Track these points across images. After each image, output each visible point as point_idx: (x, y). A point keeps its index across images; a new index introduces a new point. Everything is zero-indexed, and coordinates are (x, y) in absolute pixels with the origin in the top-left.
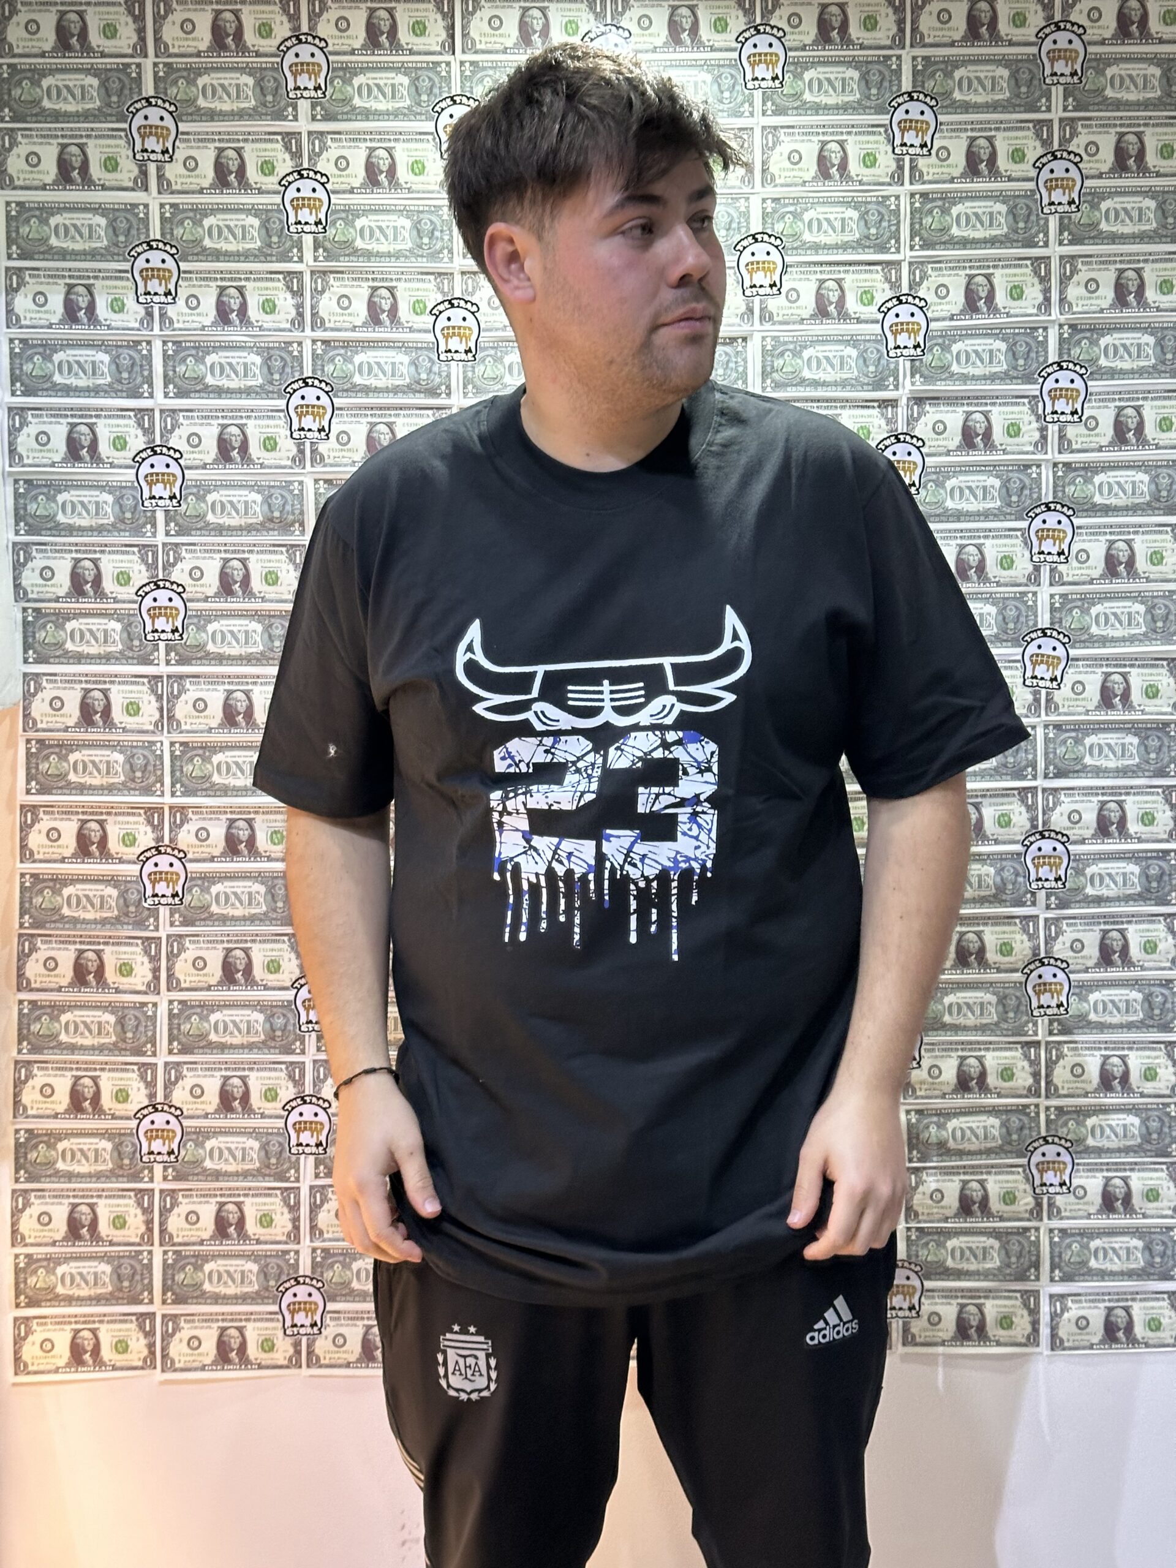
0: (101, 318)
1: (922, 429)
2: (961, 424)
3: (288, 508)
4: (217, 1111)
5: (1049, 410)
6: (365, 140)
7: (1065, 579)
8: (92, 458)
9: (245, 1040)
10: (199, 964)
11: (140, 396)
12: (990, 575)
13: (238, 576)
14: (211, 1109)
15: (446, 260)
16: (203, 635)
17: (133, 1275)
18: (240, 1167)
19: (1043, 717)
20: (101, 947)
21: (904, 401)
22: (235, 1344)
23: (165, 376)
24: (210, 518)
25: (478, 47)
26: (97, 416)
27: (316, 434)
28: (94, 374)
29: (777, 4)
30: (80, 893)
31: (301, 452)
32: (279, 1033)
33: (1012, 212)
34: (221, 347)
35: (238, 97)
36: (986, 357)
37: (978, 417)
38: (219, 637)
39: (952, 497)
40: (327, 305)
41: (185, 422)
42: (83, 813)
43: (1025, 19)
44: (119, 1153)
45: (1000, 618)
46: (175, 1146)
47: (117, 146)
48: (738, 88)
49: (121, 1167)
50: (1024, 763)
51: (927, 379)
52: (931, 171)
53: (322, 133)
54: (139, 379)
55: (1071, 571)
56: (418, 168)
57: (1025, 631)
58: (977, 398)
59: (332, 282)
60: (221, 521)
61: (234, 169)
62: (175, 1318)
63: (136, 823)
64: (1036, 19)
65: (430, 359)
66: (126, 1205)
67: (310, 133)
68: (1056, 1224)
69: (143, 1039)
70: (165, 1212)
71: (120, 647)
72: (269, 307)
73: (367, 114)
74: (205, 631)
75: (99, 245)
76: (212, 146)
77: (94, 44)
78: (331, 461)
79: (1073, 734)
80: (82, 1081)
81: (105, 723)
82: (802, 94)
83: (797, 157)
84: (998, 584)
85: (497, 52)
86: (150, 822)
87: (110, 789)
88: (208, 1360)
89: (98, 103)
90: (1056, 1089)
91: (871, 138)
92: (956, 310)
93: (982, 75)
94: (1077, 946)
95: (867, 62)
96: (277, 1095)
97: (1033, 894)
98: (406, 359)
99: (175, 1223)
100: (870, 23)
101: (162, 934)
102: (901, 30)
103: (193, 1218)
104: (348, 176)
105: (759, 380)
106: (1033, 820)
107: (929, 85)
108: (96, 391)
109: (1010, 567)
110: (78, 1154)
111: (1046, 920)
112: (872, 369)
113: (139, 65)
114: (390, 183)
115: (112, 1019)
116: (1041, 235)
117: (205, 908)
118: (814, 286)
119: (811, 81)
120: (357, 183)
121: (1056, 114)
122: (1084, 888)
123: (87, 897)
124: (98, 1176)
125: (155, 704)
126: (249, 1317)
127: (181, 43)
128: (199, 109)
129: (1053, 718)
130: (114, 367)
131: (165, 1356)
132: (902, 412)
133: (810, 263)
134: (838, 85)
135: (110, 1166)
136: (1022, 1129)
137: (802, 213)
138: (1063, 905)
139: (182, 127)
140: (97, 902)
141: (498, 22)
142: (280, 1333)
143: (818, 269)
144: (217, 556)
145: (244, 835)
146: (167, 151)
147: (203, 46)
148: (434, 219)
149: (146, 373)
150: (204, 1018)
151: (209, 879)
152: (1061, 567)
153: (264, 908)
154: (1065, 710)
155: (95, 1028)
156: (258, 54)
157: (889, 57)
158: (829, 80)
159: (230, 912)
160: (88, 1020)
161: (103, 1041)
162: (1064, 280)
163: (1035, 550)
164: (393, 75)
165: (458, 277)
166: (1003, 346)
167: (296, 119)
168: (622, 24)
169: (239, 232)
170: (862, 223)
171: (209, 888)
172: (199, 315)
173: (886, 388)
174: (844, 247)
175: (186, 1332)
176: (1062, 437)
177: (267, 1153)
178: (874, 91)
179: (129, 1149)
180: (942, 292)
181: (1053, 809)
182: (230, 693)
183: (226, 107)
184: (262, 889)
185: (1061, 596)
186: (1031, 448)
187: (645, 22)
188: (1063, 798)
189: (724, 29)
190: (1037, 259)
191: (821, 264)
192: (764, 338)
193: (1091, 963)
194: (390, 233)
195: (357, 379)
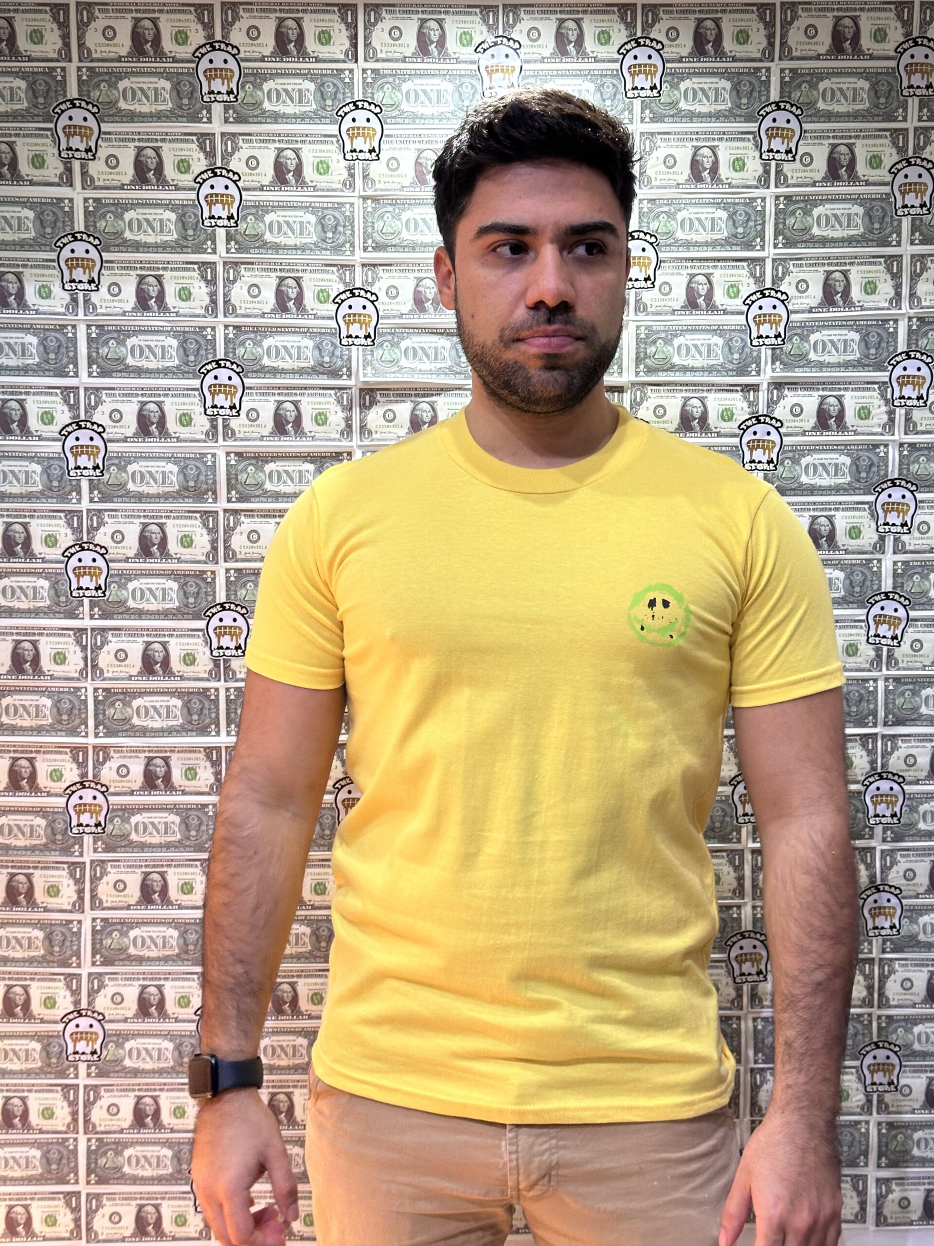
0: (30, 303)
1: (781, 411)
2: (816, 406)
3: (202, 478)
4: (136, 1016)
5: (897, 394)
6: (274, 141)
7: (908, 548)
8: (21, 431)
9: (161, 954)
10: (120, 886)
11: (66, 375)
12: (840, 544)
13: (156, 539)
14: (130, 1014)
15: (348, 253)
16: (124, 592)
17: (61, 1159)
18: (156, 1066)
19: (885, 672)
20: (31, 871)
21: (765, 386)
22: (152, 1219)
23: (89, 357)
24: (131, 486)
25: (379, 55)
26: (27, 393)
27: (228, 412)
28: (23, 354)
29: (656, 19)
30: (11, 823)
31: (214, 427)
32: (191, 947)
33: (868, 214)
34: (140, 331)
35: (156, 100)
36: (841, 346)
37: (832, 400)
38: (138, 594)
39: (807, 474)
40: (239, 293)
41: (108, 399)
42: (14, 751)
43: (886, 35)
44: (48, 1053)
45: (848, 582)
46: (97, 1047)
47: (44, 145)
48: (619, 96)
49: (49, 1065)
50: (866, 712)
51: (786, 366)
52: (795, 175)
53: (234, 135)
54: (65, 360)
55: (911, 541)
56: (323, 168)
57: (870, 593)
58: (832, 384)
59: (243, 272)
60: (140, 490)
61: (152, 167)
62: (98, 1196)
63: (63, 760)
64: (896, 35)
65: (333, 343)
66: (54, 1099)
67: (223, 134)
68: (883, 1118)
69: (69, 953)
70: (89, 1104)
71: (48, 602)
72: (185, 295)
73: (276, 118)
74: (126, 589)
75: (27, 236)
76: (131, 145)
77: (22, 49)
78: (241, 435)
79: (911, 687)
80: (14, 989)
81: (34, 671)
82: (678, 103)
83: (672, 161)
84: (847, 552)
85: (397, 61)
86: (75, 759)
87: (39, 730)
88: (128, 1233)
89: (26, 104)
90: (888, 1000)
91: (741, 144)
92: (814, 303)
93: (844, 87)
94: (910, 875)
95: (739, 74)
96: (189, 1002)
97: (872, 829)
98: (310, 343)
99: (98, 1114)
100: (742, 37)
101: (87, 859)
102: (771, 44)
103: (113, 1110)
104: (258, 174)
105: (633, 365)
106: (873, 762)
107: (795, 95)
108: (25, 370)
109: (858, 537)
110: (11, 1054)
111: (883, 851)
112: (736, 356)
113: (63, 69)
114: (297, 182)
115: (40, 934)
116: (894, 236)
117: (125, 836)
118: (685, 280)
119: (686, 90)
120: (266, 181)
121: (912, 123)
122: (917, 823)
123: (18, 826)
124: (28, 1073)
125: (80, 654)
126: (164, 1196)
127: (104, 49)
128: (120, 111)
129: (893, 672)
130: (41, 348)
131: (89, 1229)
132: (763, 396)
133: (681, 259)
134: (712, 95)
135: (40, 1064)
136: (856, 1035)
137: (675, 214)
138: (898, 838)
139: (105, 127)
140: (27, 830)
141: (398, 33)
142: (192, 1210)
143: (689, 264)
144: (137, 521)
145: (161, 771)
146: (90, 150)
147: (124, 51)
148: (337, 214)
149: (71, 354)
150: (123, 934)
151: (128, 811)
152: (905, 538)
153: (179, 837)
154: (904, 665)
155: (25, 943)
156: (175, 60)
157: (758, 69)
158: (702, 90)
159: (148, 839)
160: (19, 936)
161: (33, 954)
162: (915, 277)
163: (881, 522)
164: (300, 81)
165: (358, 269)
166: (856, 336)
167: (210, 121)
168: (512, 36)
169: (157, 225)
170: (731, 223)
171: (129, 818)
172: (120, 301)
173: (748, 374)
174: (714, 244)
175: (108, 1208)
176: (908, 419)
177: (180, 1053)
178: (744, 101)
179: (56, 1049)
180: (802, 286)
181: (891, 754)
182: (148, 644)
183: (145, 108)
184: (177, 819)
185: (904, 563)
186: (880, 430)
187: (534, 34)
188: (900, 743)
189: (607, 42)
190: (890, 257)
191: (692, 260)
192: (638, 327)
193: (922, 890)
194: (297, 227)
195: (266, 361)
